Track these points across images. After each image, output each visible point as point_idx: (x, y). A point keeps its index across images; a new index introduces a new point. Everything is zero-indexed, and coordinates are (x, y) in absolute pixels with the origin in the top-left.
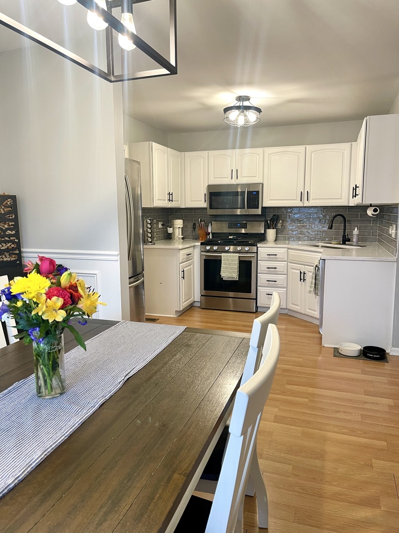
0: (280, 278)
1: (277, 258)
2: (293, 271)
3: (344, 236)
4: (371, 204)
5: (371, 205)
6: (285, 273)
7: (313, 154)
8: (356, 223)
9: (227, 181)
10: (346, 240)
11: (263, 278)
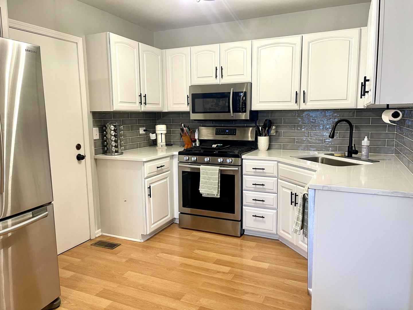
0: (269, 198)
1: (265, 173)
2: (284, 190)
3: (350, 147)
4: (388, 105)
5: (388, 107)
6: (275, 191)
7: (310, 44)
8: (366, 130)
9: (211, 80)
10: (352, 152)
11: (248, 196)
